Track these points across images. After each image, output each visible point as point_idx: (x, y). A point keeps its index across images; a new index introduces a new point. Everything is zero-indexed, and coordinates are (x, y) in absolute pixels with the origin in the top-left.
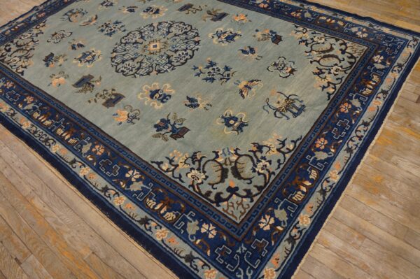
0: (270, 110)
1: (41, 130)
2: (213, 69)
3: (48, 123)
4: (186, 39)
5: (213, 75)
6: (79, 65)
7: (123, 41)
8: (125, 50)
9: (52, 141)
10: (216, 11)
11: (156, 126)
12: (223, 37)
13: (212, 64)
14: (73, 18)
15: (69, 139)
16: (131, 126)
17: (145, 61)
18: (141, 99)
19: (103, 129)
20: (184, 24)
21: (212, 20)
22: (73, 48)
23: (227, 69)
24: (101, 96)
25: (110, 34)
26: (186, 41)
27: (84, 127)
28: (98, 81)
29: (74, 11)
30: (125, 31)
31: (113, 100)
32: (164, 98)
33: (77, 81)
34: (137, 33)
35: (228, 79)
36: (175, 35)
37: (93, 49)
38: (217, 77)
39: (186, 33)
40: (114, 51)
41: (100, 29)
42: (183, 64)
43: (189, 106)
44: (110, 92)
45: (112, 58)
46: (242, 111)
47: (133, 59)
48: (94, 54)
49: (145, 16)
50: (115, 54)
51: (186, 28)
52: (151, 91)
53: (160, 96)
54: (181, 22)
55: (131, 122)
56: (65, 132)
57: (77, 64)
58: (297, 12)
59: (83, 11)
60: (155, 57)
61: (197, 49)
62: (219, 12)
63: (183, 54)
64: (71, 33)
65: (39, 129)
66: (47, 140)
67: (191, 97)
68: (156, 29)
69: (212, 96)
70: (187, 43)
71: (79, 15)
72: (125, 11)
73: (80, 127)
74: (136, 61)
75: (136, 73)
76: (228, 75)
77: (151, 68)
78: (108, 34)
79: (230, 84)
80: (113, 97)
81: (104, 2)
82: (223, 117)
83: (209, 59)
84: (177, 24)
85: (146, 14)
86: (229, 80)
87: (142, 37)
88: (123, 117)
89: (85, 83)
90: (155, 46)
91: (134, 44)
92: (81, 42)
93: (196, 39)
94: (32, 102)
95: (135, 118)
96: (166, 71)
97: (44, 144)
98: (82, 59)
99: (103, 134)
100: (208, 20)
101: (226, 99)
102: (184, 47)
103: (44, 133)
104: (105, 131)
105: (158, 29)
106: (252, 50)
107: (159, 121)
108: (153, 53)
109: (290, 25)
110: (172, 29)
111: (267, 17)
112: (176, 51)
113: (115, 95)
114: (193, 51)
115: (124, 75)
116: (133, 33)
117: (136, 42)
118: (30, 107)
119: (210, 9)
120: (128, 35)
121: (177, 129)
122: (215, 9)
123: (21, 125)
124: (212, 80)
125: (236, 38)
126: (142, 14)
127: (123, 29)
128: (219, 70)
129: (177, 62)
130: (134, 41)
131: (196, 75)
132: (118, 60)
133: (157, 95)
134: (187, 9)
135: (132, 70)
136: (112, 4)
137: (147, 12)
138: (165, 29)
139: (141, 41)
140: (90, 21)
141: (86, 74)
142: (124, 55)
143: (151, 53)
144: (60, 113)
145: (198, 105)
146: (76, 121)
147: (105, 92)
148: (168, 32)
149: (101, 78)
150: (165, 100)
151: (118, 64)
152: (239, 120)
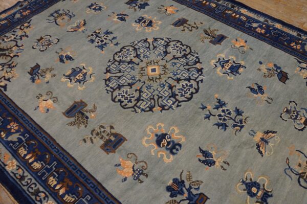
0: (293, 175)
1: (30, 177)
2: (223, 111)
3: (37, 165)
4: (187, 64)
5: (224, 120)
6: (69, 84)
7: (116, 58)
8: (120, 71)
9: (42, 195)
10: (213, 31)
11: (169, 189)
12: (227, 67)
13: (221, 104)
14: (59, 20)
15: (63, 195)
16: (139, 186)
17: (144, 89)
18: (147, 145)
19: (104, 185)
20: (182, 44)
21: (210, 42)
22: (61, 60)
23: (239, 112)
24: (98, 134)
25: (101, 47)
26: (187, 67)
27: (82, 180)
28: (93, 112)
29: (61, 12)
30: (117, 44)
31: (113, 143)
32: (174, 147)
33: (67, 107)
34: (131, 49)
35: (242, 127)
36: (174, 58)
37: (84, 65)
38: (230, 123)
39: (185, 56)
40: (108, 71)
41: (89, 38)
42: (189, 99)
43: (204, 162)
44: (108, 130)
45: (106, 80)
46: (263, 175)
47: (130, 85)
48: (84, 71)
49: (138, 27)
50: (109, 75)
51: (185, 50)
52: (156, 135)
53: (168, 143)
54: (179, 41)
55: (138, 178)
56: (58, 183)
57: (66, 83)
58: (297, 44)
59: (70, 14)
60: (155, 85)
61: (202, 81)
62: (217, 33)
63: (187, 85)
64: (59, 40)
65: (26, 174)
66: (37, 193)
67: (204, 149)
68: (151, 47)
69: (228, 150)
70: (188, 70)
71: (66, 18)
72: (115, 19)
73: (77, 179)
74: (134, 87)
75: (135, 105)
76: (241, 121)
77: (152, 101)
78: (98, 46)
79: (244, 134)
80: (113, 139)
81: (92, 5)
82: (243, 182)
83: (217, 96)
84: (174, 43)
85: (138, 25)
86: (243, 129)
87: (138, 56)
88: (127, 170)
89: (77, 111)
90: (154, 70)
91: (129, 63)
92: (69, 53)
93: (198, 66)
94: (17, 131)
95: (142, 174)
96: (170, 107)
97: (33, 197)
98: (72, 78)
99: (106, 194)
100: (207, 41)
101: (244, 156)
102: (186, 75)
103: (34, 181)
104: (107, 188)
105: (155, 47)
106: (260, 90)
107: (171, 181)
108: (152, 80)
109: (293, 59)
110: (170, 49)
111: (267, 47)
112: (178, 80)
113: (116, 135)
114: (198, 83)
115: (122, 107)
116: (127, 48)
117: (131, 62)
118: (14, 138)
119: (207, 28)
120: (121, 50)
121: (195, 196)
122: (212, 29)
123: (6, 165)
124: (225, 126)
125: (241, 70)
126: (134, 24)
127: (115, 41)
128: (229, 113)
129: (182, 95)
130: (128, 59)
131: (206, 118)
132: (113, 84)
133: (164, 142)
134: (182, 24)
135: (130, 101)
136: (100, 9)
137: (139, 22)
138: (162, 48)
139: (136, 60)
140: (78, 27)
141: (78, 100)
142: (119, 78)
143: (150, 80)
144: (51, 153)
145: (214, 162)
146: (70, 168)
147: (102, 130)
148: (166, 53)
149: (95, 107)
150: (174, 151)
151: (114, 90)
152: (262, 187)
